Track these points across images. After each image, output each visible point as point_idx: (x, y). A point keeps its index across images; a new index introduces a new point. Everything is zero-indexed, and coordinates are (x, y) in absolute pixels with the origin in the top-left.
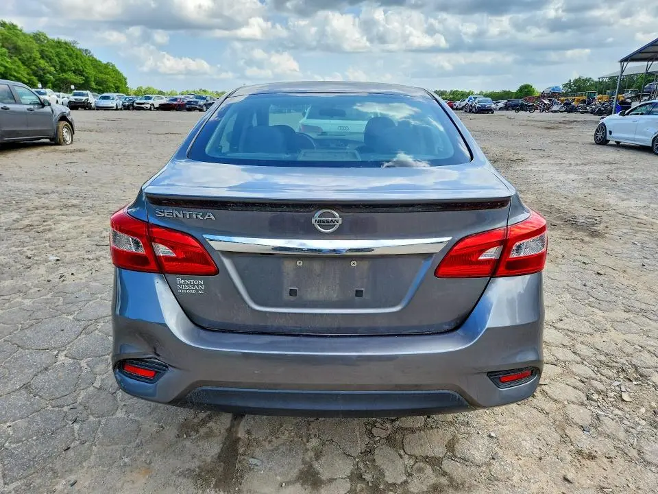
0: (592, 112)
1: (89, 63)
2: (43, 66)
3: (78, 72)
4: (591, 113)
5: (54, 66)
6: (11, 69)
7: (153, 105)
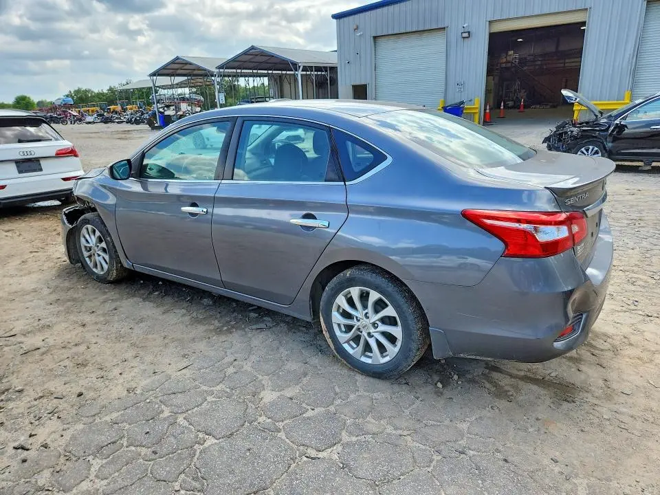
0: (129, 122)
4: (127, 123)
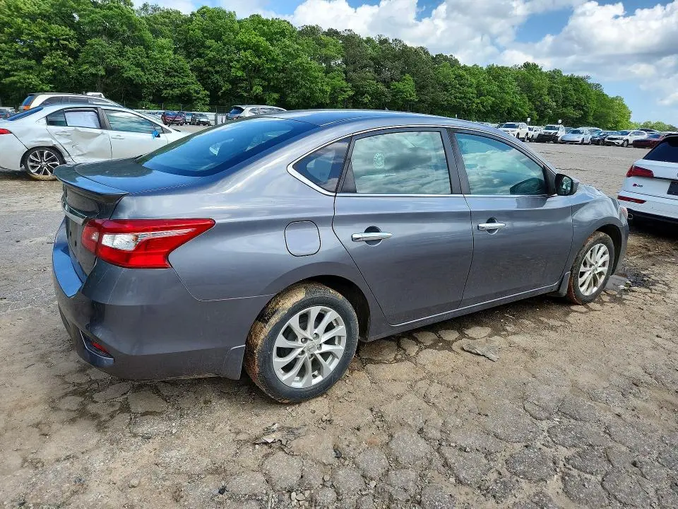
1: (594, 97)
2: (546, 101)
3: (578, 107)
5: (556, 102)
6: (516, 105)
7: (627, 140)
